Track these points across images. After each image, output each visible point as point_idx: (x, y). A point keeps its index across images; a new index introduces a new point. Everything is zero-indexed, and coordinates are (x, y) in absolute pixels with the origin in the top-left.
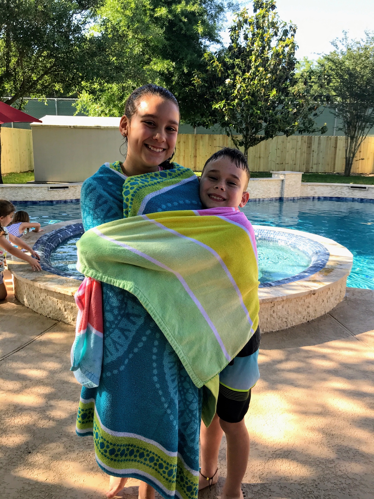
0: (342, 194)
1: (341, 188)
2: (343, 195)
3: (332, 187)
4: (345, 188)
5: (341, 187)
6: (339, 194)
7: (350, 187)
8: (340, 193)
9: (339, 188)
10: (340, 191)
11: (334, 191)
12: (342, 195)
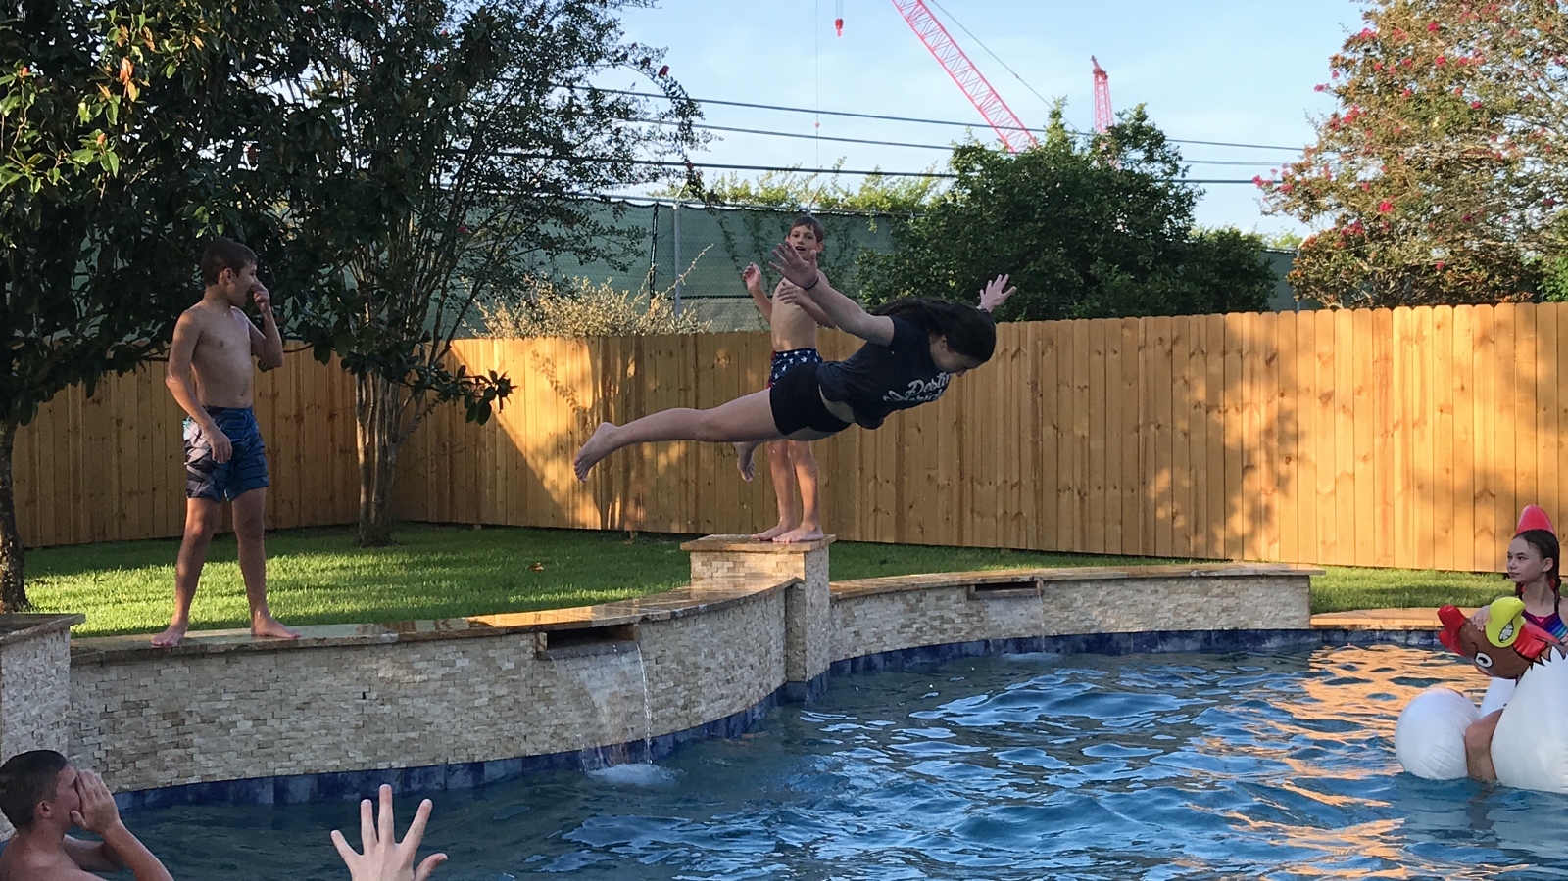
0: (946, 626)
1: (939, 599)
2: (950, 633)
3: (909, 596)
4: (953, 597)
5: (938, 594)
6: (933, 627)
7: (973, 589)
8: (937, 623)
9: (931, 597)
10: (937, 613)
11: (914, 615)
12: (943, 632)
